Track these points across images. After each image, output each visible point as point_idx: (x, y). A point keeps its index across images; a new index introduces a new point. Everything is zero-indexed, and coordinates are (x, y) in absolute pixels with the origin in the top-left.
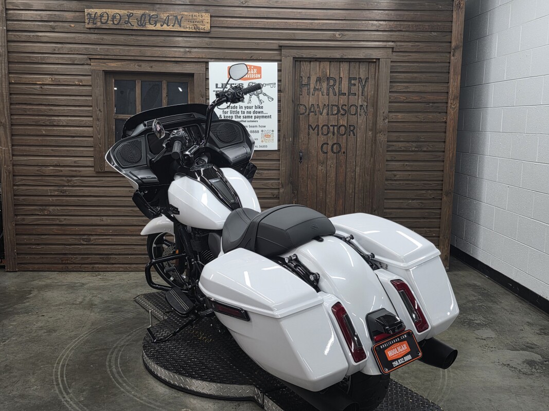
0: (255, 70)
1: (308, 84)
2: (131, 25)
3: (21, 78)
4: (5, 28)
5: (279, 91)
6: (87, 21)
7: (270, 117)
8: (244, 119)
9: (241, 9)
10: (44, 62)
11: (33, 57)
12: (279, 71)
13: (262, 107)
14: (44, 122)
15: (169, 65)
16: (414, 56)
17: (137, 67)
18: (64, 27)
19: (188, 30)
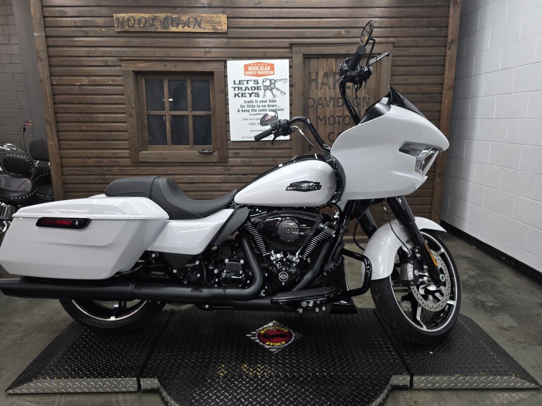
0: (269, 67)
1: (316, 79)
2: (156, 28)
3: (61, 79)
4: (44, 34)
5: (291, 86)
6: (116, 25)
7: (282, 110)
8: (260, 113)
9: (255, 10)
10: (80, 64)
11: (70, 60)
12: (291, 67)
13: (275, 101)
14: (84, 119)
15: (191, 64)
16: (413, 51)
17: (163, 67)
18: (96, 32)
19: (207, 31)
